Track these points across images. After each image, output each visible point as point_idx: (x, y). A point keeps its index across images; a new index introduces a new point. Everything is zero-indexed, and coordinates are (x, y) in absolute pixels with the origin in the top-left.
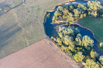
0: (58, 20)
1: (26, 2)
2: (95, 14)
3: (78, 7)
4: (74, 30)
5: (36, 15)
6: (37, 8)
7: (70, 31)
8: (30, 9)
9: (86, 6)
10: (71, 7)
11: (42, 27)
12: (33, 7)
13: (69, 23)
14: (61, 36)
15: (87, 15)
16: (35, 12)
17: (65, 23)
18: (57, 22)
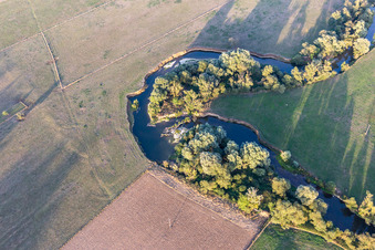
0: (162, 113)
1: (66, 79)
2: (249, 83)
3: (200, 69)
4: (215, 133)
5: (103, 111)
6: (100, 91)
7: (207, 138)
8: (83, 97)
9: (219, 65)
10: (185, 73)
11: (132, 141)
12: (87, 91)
13: (191, 116)
14: (187, 155)
15: (228, 86)
16: (98, 103)
17: (182, 118)
18: (162, 119)
